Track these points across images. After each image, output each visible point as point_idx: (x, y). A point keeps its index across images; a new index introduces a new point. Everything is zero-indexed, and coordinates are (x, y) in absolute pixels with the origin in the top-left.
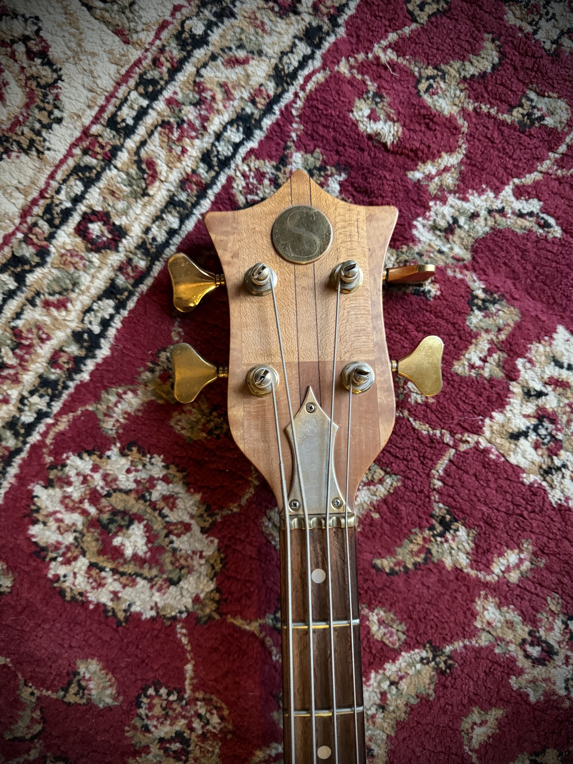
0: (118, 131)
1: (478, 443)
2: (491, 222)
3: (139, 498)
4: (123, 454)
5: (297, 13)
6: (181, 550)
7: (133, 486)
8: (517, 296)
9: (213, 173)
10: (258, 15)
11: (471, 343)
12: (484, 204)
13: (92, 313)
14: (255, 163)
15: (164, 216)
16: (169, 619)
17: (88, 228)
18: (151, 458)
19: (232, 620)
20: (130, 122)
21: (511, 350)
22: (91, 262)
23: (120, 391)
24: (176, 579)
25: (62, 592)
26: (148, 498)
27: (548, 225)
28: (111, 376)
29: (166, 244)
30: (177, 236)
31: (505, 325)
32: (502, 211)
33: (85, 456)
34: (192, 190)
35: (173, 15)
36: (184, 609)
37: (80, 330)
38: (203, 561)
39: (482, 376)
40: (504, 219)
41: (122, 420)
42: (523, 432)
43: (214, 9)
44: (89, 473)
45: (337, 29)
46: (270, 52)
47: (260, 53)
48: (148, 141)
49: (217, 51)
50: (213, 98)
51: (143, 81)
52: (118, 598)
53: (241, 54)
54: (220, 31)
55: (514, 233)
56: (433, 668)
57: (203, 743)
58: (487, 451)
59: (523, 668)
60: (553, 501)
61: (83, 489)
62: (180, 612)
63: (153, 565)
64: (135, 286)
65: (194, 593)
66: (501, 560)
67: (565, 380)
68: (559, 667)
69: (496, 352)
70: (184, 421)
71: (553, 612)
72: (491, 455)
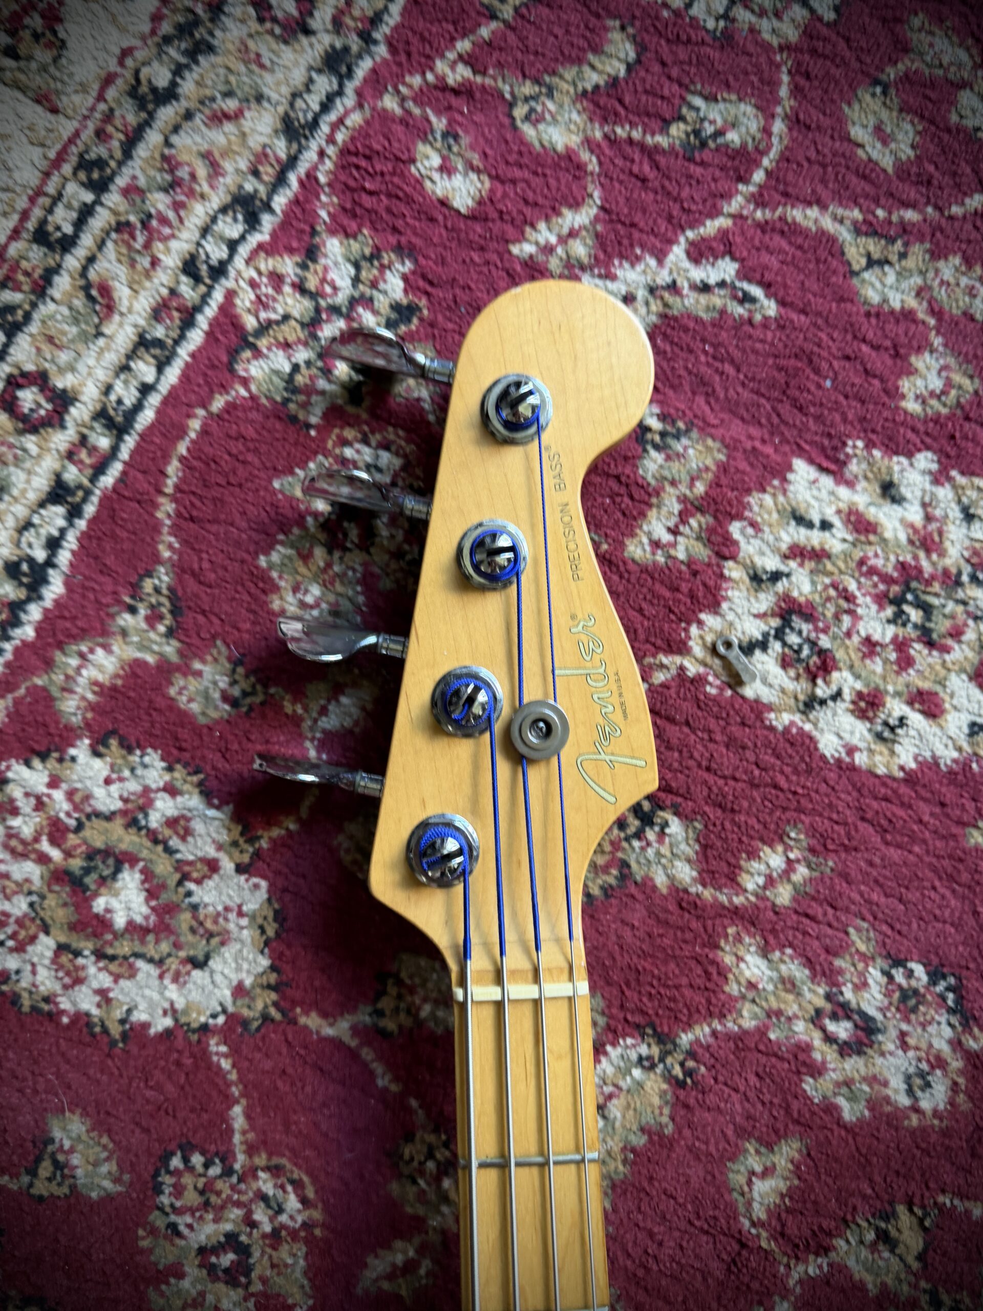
0: (50, 246)
1: (683, 668)
2: (656, 307)
3: (129, 825)
4: (97, 754)
5: (308, 32)
6: (206, 906)
8: (715, 422)
9: (202, 289)
10: (251, 44)
11: (650, 506)
12: (641, 278)
13: (32, 530)
14: (266, 264)
15: (132, 364)
16: (194, 1031)
17: (16, 398)
18: (141, 757)
19: (304, 1020)
20: (68, 229)
21: (717, 510)
22: (25, 450)
23: (84, 649)
24: (201, 958)
25: (15, 999)
26: (143, 823)
27: (753, 300)
28: (68, 625)
29: (138, 407)
30: (154, 394)
31: (700, 470)
32: (673, 287)
33: (36, 763)
34: (171, 319)
35: (121, 63)
36: (219, 1009)
37: (15, 558)
38: (244, 922)
39: (674, 558)
40: (678, 300)
41: (90, 696)
42: (759, 641)
43: (184, 45)
44: (45, 790)
45: (373, 48)
46: (274, 96)
47: (259, 98)
48: (99, 255)
49: (193, 105)
50: (193, 176)
51: (84, 164)
52: (108, 1001)
53: (231, 105)
54: (195, 76)
55: (698, 320)
56: (663, 1076)
57: (275, 1249)
58: (700, 681)
59: (824, 1062)
60: (828, 755)
61: (38, 819)
62: (214, 1016)
63: (162, 935)
64: (93, 479)
65: (235, 978)
66: (755, 865)
67: (817, 547)
68: (891, 1054)
69: (693, 516)
70: (192, 688)
71: (862, 954)
72: (708, 688)
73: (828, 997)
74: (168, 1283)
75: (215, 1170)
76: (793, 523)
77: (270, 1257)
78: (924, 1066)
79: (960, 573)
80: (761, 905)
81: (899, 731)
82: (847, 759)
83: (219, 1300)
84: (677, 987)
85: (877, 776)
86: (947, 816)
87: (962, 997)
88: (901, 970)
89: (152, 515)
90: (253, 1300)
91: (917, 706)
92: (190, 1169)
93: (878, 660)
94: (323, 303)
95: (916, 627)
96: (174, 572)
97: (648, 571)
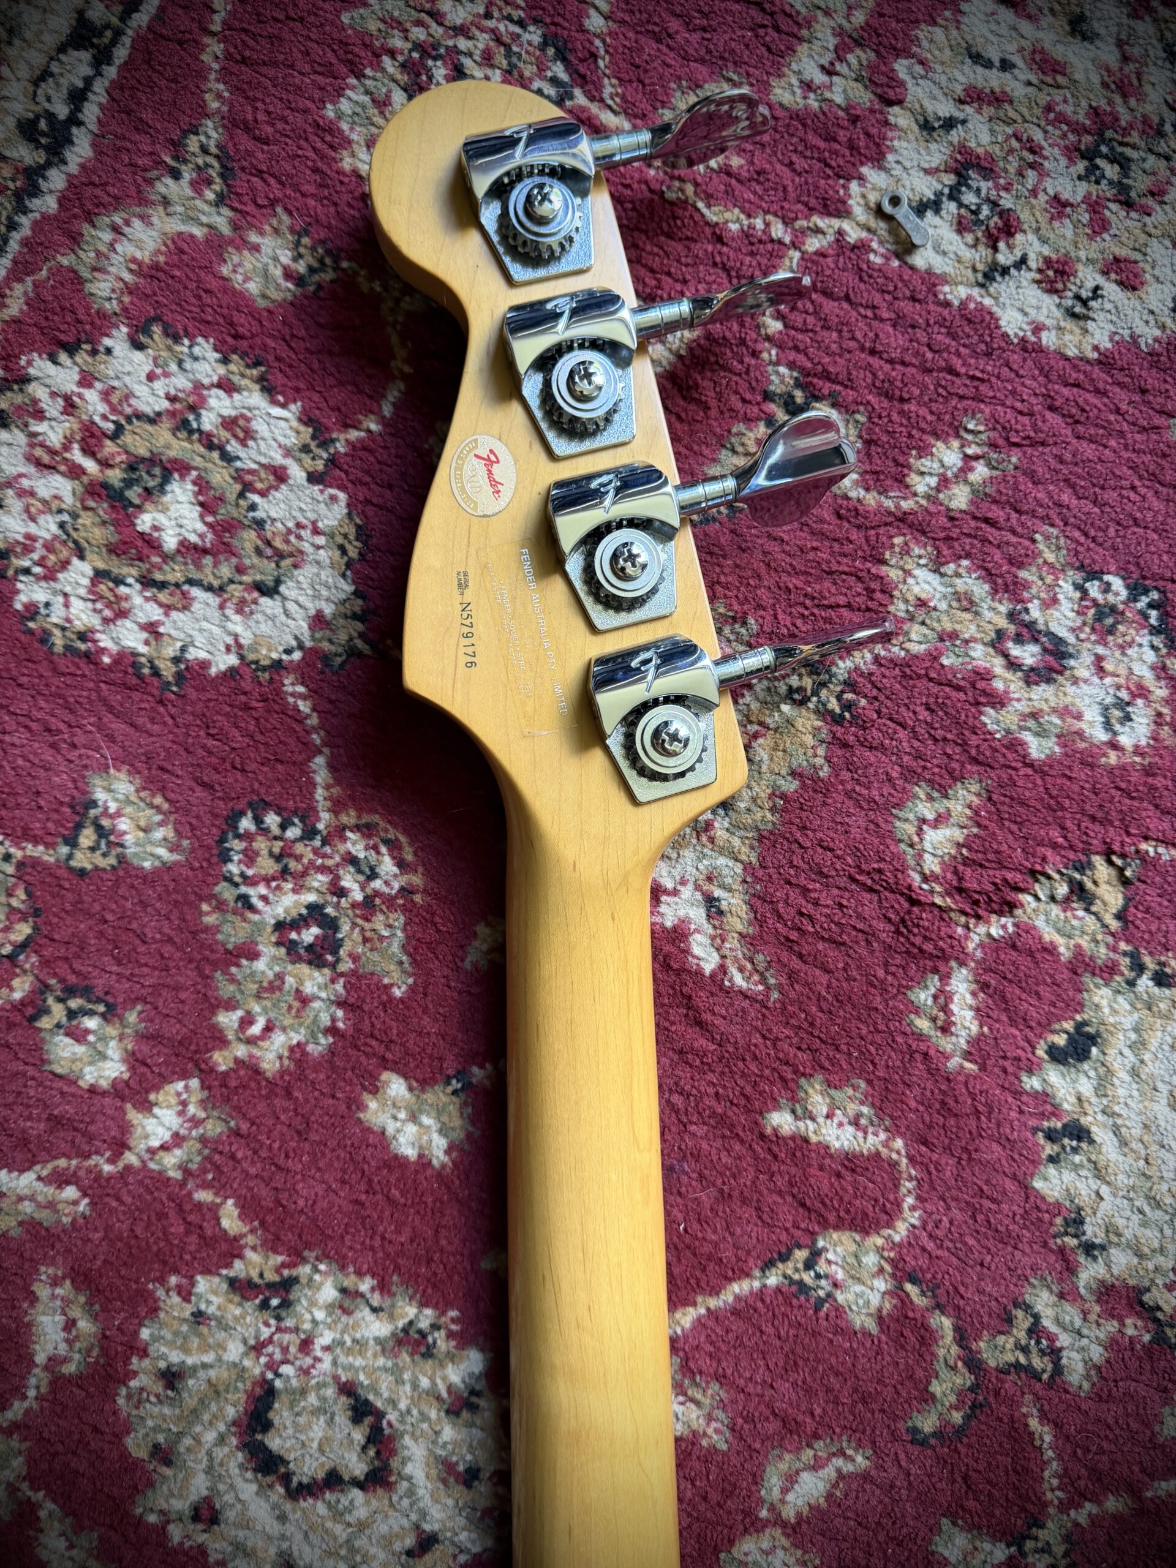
1: (840, 233)
3: (178, 429)
4: (139, 346)
6: (274, 520)
7: (166, 404)
11: (801, 40)
13: (51, 81)
16: (264, 669)
18: (191, 347)
21: (880, 44)
23: (118, 219)
24: (271, 584)
25: (44, 637)
26: (195, 425)
28: (98, 192)
33: (63, 357)
36: (294, 643)
37: (31, 116)
38: (321, 540)
39: (830, 102)
41: (128, 277)
42: (929, 201)
44: (76, 389)
52: (158, 635)
56: (817, 712)
57: (368, 920)
58: (861, 247)
59: (1006, 692)
60: (1011, 333)
61: (68, 425)
62: (288, 651)
63: (222, 557)
64: (125, 17)
65: (312, 609)
66: (926, 463)
67: (997, 90)
68: (1086, 681)
69: (851, 51)
70: (248, 266)
71: (1051, 566)
72: (872, 257)
73: (1012, 616)
74: (238, 965)
75: (293, 833)
76: (968, 61)
77: (363, 929)
78: (1124, 695)
79: (1162, 122)
80: (933, 509)
81: (1092, 303)
82: (1033, 339)
83: (301, 982)
85: (1067, 359)
86: (1148, 403)
87: (1167, 614)
88: (1096, 583)
89: (197, 59)
90: (342, 981)
91: (1113, 276)
92: (264, 831)
93: (1067, 222)
95: (1111, 183)
96: (224, 126)
97: (799, 117)
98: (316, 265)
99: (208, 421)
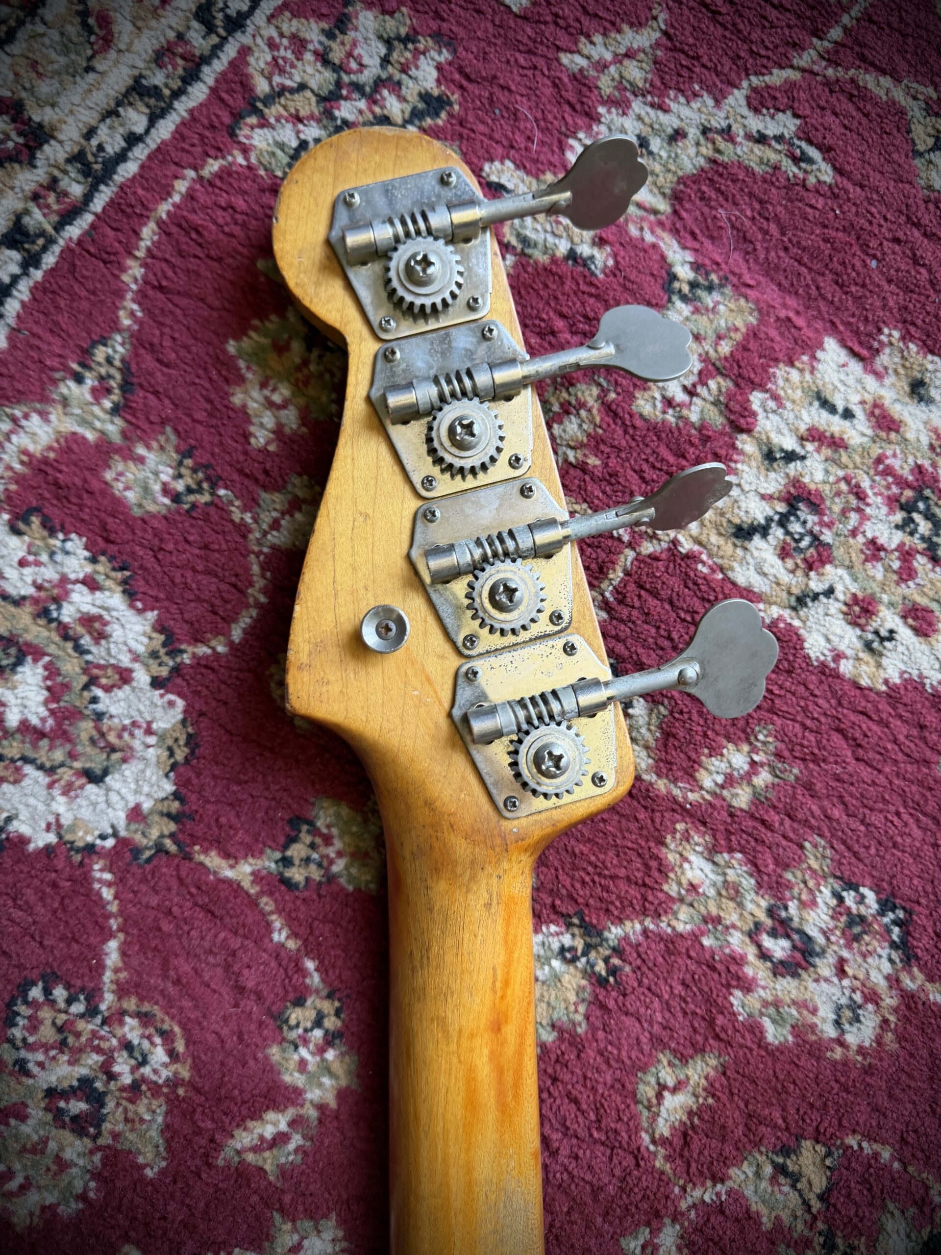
1: (675, 542)
2: (707, 150)
3: (38, 615)
4: (16, 531)
6: (111, 717)
8: (752, 282)
9: (214, 40)
12: (695, 116)
14: (290, 25)
15: (121, 110)
16: (78, 851)
18: (64, 541)
19: (202, 858)
21: (740, 375)
23: (18, 413)
24: (98, 772)
26: (55, 615)
27: (811, 161)
28: (4, 384)
29: (122, 157)
30: (140, 146)
31: (729, 329)
32: (727, 133)
34: (174, 66)
36: (110, 831)
38: (151, 740)
39: (686, 420)
40: (730, 146)
41: (17, 466)
42: (759, 525)
55: (748, 170)
56: (584, 972)
57: (132, 1101)
58: (692, 558)
59: (754, 979)
60: (813, 656)
62: (103, 837)
63: (58, 742)
64: (59, 227)
65: (132, 801)
66: (715, 763)
67: (837, 435)
68: (826, 980)
69: (713, 377)
70: (131, 475)
71: (814, 871)
72: (700, 567)
73: (771, 912)
74: (7, 1124)
75: (78, 1008)
76: (816, 404)
77: (126, 1110)
78: (858, 997)
80: (716, 804)
81: (887, 644)
82: (832, 665)
83: (62, 1149)
84: (614, 877)
85: (860, 688)
86: (924, 740)
87: (908, 933)
88: (852, 893)
89: (117, 277)
90: (100, 1153)
91: (910, 621)
92: (52, 1003)
93: (879, 565)
94: (346, 78)
95: (923, 538)
96: (132, 344)
97: (656, 429)
98: (194, 487)
99: (68, 614)
